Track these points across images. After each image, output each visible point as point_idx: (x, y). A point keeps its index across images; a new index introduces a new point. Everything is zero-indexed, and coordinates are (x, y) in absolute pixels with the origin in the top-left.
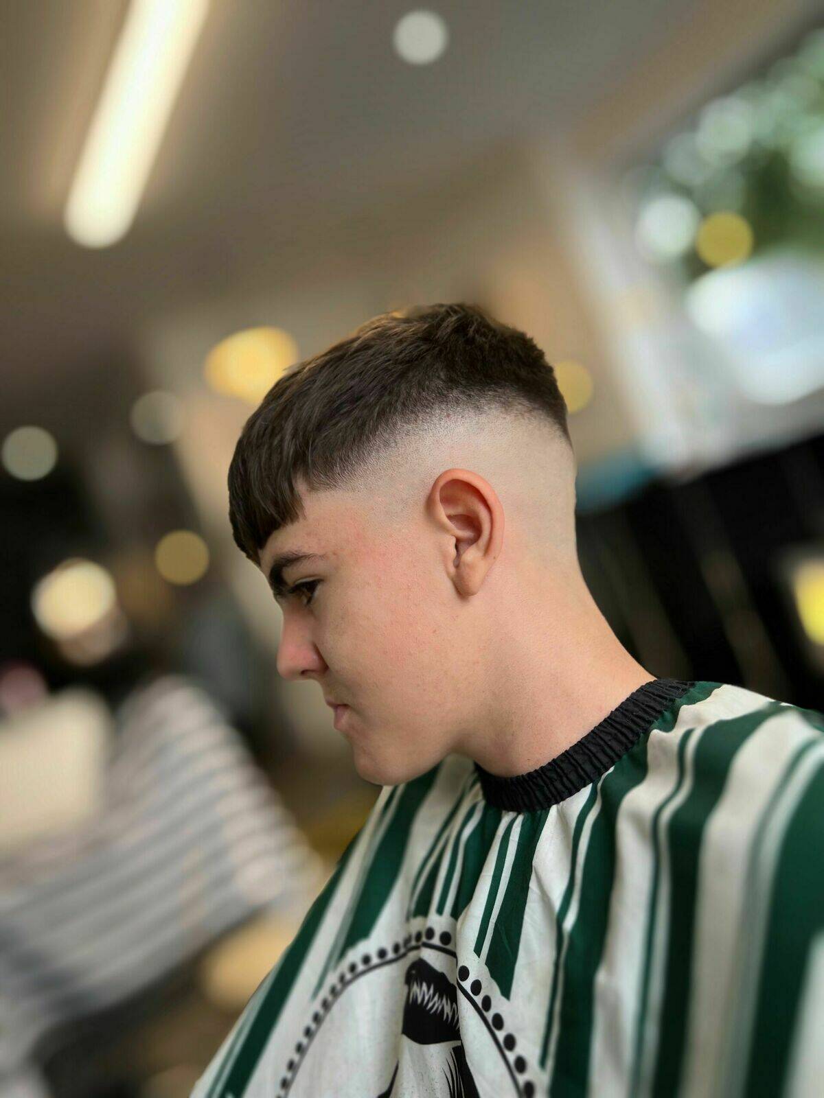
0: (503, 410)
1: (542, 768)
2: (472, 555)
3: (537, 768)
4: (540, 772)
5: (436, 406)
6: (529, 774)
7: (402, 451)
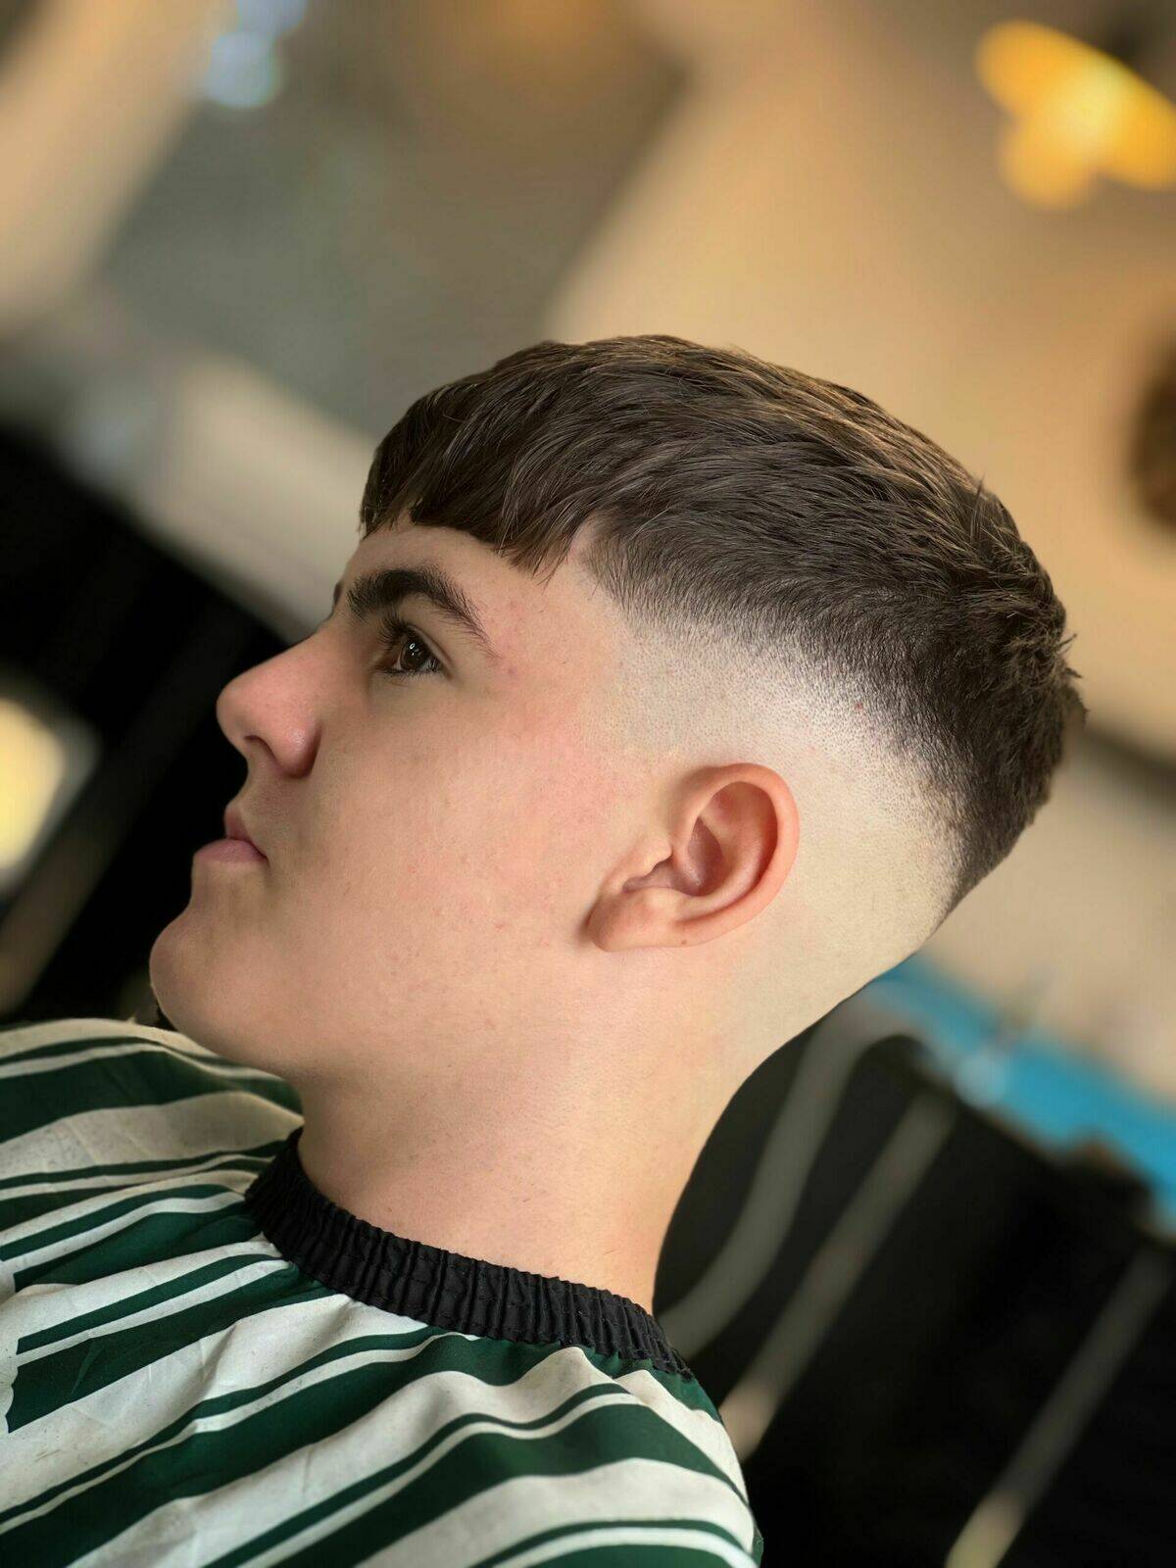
0: (926, 782)
1: (390, 1235)
2: (664, 901)
3: (386, 1229)
4: (383, 1237)
5: (860, 675)
6: (365, 1225)
7: (753, 671)
